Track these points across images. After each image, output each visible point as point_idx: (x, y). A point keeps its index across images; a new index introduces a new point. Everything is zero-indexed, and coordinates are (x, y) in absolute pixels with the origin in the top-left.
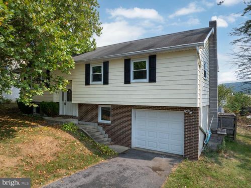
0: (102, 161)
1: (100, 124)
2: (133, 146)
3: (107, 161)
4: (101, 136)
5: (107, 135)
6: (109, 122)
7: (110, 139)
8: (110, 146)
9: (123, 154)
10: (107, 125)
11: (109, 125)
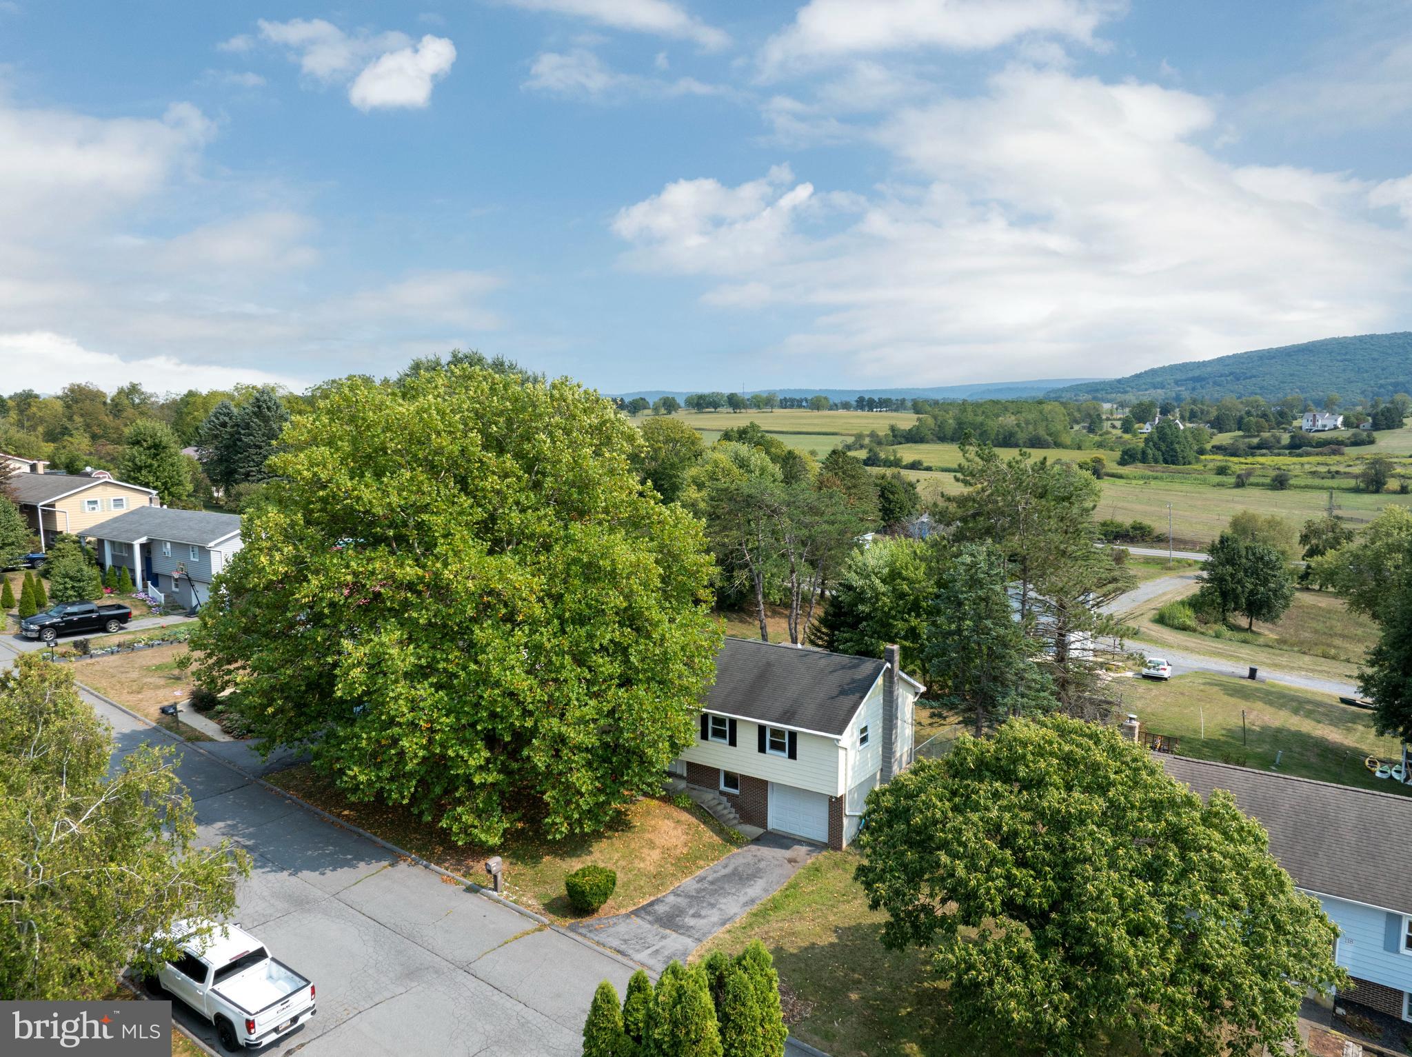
0: (735, 850)
1: (722, 793)
2: (770, 827)
3: (740, 850)
4: (725, 812)
5: (734, 810)
6: (736, 792)
7: (738, 816)
8: (740, 827)
9: (757, 841)
10: (733, 795)
11: (737, 796)
